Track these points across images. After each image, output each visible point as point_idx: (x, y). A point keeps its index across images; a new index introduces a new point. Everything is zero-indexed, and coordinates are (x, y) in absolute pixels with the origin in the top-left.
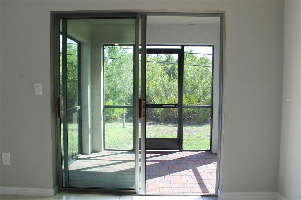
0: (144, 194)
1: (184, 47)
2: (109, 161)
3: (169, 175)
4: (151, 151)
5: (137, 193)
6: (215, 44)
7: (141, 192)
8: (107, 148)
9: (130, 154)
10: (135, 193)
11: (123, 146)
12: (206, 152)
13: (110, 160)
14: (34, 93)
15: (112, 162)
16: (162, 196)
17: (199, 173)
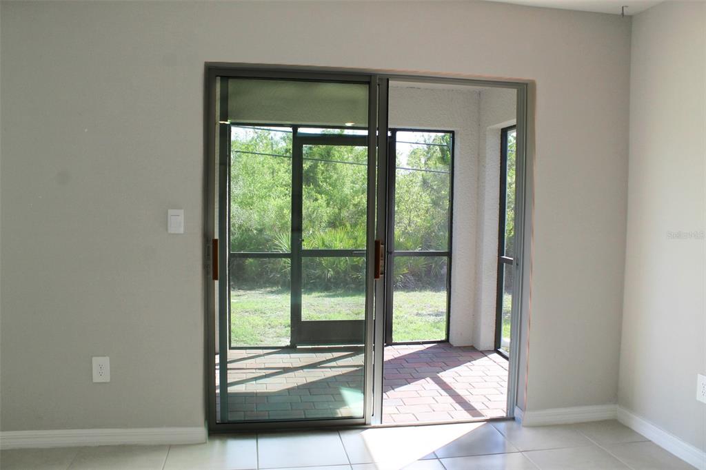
0: (379, 425)
1: (396, 133)
2: (254, 371)
3: (392, 391)
4: (329, 348)
5: (368, 425)
6: (459, 129)
7: (375, 422)
8: (233, 345)
9: (287, 355)
10: (365, 424)
11: (256, 340)
12: (441, 345)
13: (256, 369)
14: (167, 230)
15: (263, 373)
16: (416, 426)
17: (448, 385)
